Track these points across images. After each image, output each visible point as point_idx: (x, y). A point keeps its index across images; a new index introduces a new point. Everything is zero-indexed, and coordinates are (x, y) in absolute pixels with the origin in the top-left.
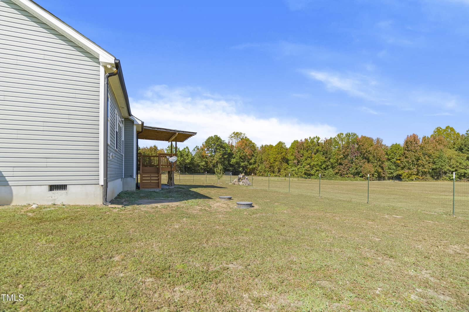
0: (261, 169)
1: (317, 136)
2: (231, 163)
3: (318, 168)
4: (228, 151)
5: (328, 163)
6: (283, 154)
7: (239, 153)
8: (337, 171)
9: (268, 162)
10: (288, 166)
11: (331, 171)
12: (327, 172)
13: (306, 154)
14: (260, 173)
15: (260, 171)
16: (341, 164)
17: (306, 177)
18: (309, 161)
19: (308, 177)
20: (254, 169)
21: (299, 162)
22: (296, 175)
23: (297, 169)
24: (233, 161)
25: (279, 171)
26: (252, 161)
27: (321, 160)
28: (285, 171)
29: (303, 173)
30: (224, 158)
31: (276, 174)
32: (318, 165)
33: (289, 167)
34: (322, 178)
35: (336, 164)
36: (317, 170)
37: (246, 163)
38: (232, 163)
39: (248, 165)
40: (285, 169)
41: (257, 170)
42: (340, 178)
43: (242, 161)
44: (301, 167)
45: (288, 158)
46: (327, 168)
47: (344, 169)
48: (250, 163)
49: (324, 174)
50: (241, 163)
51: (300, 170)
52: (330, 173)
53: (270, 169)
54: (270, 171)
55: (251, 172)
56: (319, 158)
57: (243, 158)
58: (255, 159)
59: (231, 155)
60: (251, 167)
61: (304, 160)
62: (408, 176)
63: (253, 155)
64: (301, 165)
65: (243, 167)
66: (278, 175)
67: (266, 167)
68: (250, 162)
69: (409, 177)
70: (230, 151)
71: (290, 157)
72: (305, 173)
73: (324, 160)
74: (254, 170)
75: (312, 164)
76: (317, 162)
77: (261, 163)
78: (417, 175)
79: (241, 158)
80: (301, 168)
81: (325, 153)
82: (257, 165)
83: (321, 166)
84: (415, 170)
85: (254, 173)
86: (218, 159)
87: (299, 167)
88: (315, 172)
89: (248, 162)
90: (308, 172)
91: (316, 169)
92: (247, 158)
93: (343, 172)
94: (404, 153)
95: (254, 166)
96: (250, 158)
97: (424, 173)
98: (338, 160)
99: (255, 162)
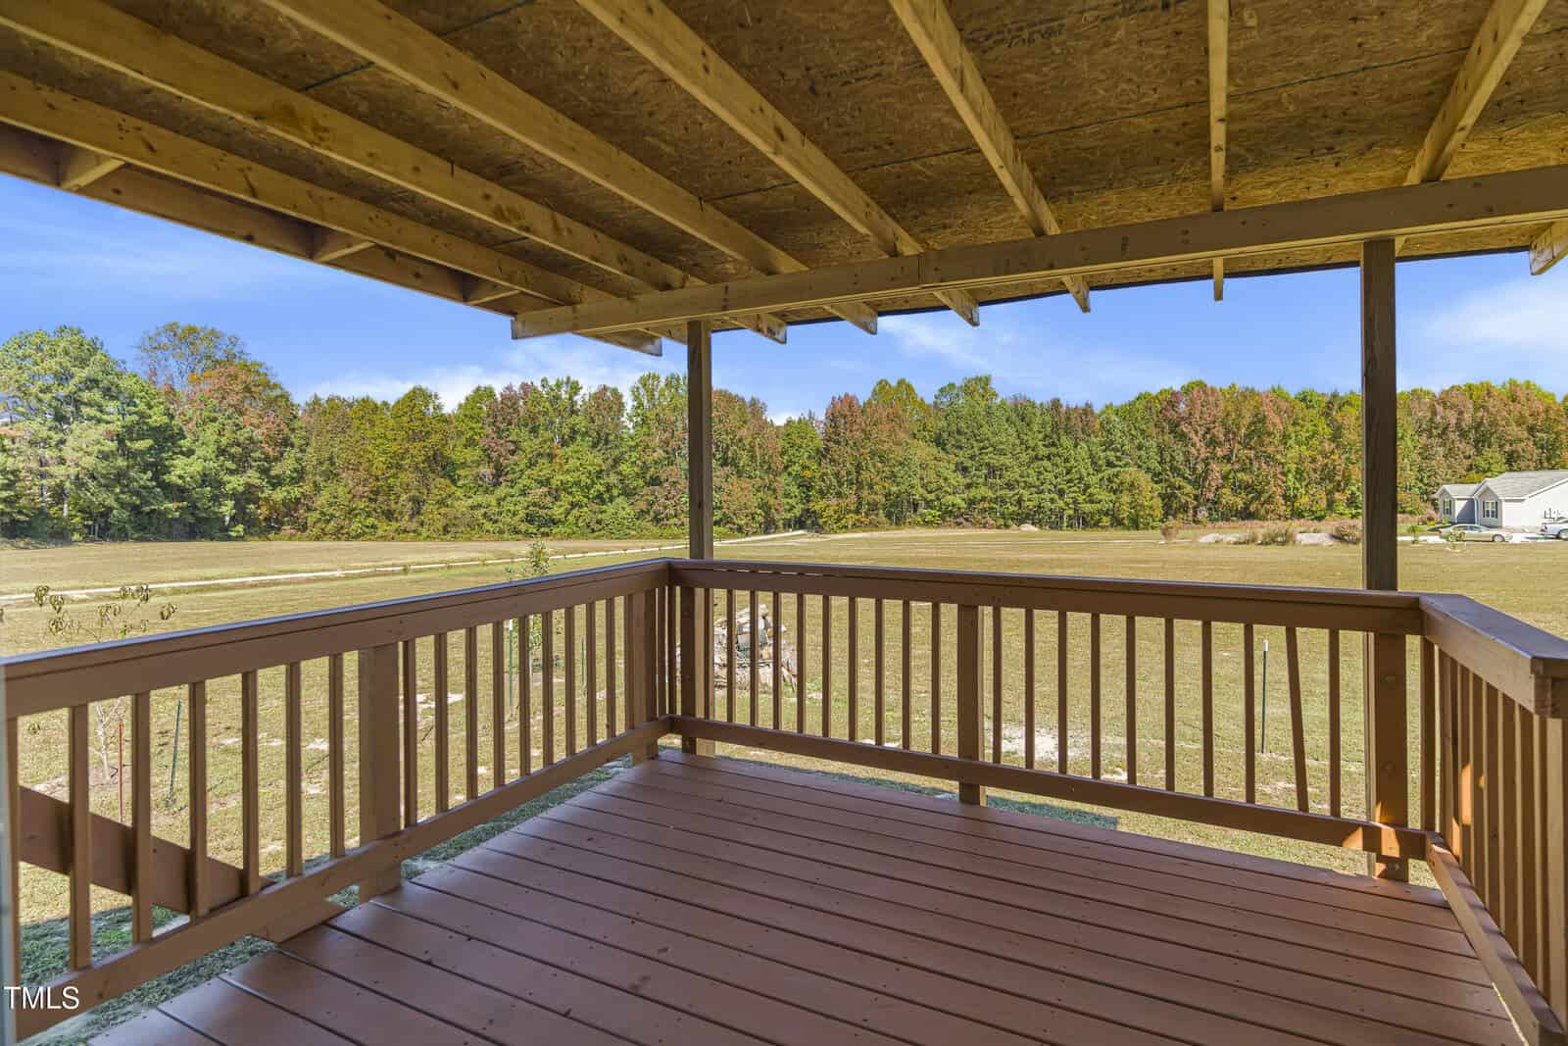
0: (331, 505)
1: (568, 378)
2: (172, 478)
3: (579, 497)
4: (154, 418)
5: (613, 479)
6: (434, 438)
7: (212, 428)
8: (643, 505)
9: (362, 474)
10: (454, 488)
11: (621, 508)
12: (610, 508)
13: (530, 444)
14: (328, 521)
15: (323, 513)
16: (655, 481)
17: (535, 531)
18: (544, 469)
19: (542, 530)
20: (293, 506)
21: (499, 471)
22: (488, 526)
23: (494, 503)
24: (182, 469)
25: (416, 512)
26: (285, 467)
27: (589, 468)
28: (443, 510)
29: (522, 514)
30: (129, 454)
31: (404, 523)
32: (577, 483)
33: (459, 493)
34: (593, 531)
35: (641, 482)
36: (573, 505)
37: (252, 476)
38: (180, 477)
39: (261, 489)
40: (442, 503)
41: (309, 509)
42: (656, 530)
43: (233, 467)
44: (513, 491)
45: (454, 457)
46: (606, 496)
47: (667, 499)
48: (277, 477)
49: (600, 516)
50: (226, 478)
51: (508, 505)
52: (622, 514)
53: (375, 500)
54: (375, 510)
55: (277, 521)
56: (583, 459)
57: (240, 456)
58: (298, 460)
59: (167, 438)
60: (279, 495)
61: (522, 466)
62: (836, 516)
63: (286, 443)
64: (512, 487)
65: (234, 496)
66: (414, 525)
67: (354, 496)
68: (273, 473)
69: (839, 520)
70: (166, 419)
71: (458, 453)
72: (527, 515)
73: (600, 466)
74: (296, 510)
75: (555, 482)
76: (576, 475)
77: (331, 476)
78: (857, 512)
79: (222, 452)
80: (512, 496)
81: (600, 441)
82: (307, 488)
83: (588, 488)
84: (854, 498)
85: (294, 522)
86: (89, 462)
87: (501, 491)
88: (568, 513)
89: (265, 471)
90: (542, 512)
91: (570, 498)
92: (257, 455)
93: (665, 508)
94: (827, 449)
95: (296, 492)
96: (271, 453)
97: (873, 507)
98: (645, 467)
99: (300, 476)
